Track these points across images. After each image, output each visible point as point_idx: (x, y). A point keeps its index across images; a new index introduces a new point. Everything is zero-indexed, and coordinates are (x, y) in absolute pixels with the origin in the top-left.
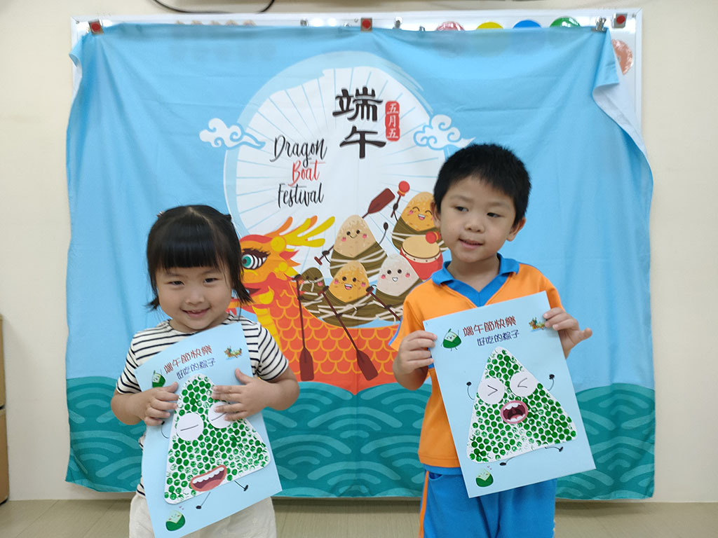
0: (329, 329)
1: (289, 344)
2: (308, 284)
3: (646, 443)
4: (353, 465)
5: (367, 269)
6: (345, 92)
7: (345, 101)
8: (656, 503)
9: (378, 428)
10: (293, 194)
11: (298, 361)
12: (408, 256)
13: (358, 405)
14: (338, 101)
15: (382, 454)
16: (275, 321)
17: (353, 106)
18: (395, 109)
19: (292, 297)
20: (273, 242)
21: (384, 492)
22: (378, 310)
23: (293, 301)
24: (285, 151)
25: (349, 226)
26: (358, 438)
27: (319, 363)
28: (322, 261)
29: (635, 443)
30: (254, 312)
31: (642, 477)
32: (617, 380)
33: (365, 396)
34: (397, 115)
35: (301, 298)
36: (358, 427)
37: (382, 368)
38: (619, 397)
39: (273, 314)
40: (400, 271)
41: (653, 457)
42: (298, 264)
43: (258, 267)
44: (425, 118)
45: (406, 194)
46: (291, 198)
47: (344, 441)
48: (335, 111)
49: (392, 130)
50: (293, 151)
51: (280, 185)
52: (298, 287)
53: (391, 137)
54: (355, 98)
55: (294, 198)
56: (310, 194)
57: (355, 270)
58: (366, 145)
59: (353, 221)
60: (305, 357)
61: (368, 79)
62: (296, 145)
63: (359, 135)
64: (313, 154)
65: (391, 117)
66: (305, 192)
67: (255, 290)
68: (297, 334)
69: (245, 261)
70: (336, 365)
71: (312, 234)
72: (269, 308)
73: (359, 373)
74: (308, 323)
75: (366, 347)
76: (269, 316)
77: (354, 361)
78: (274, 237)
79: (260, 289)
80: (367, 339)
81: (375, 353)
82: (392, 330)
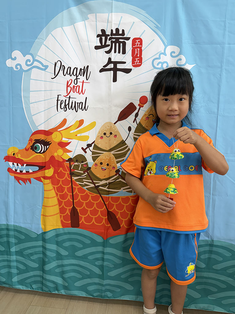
1: (63, 204)
2: (77, 165)
5: (116, 158)
6: (103, 31)
7: (103, 38)
11: (70, 214)
14: (99, 38)
16: (54, 188)
17: (109, 42)
18: (139, 43)
20: (53, 136)
23: (66, 176)
24: (61, 72)
25: (105, 129)
27: (83, 217)
30: (43, 182)
34: (141, 48)
35: (72, 174)
39: (53, 183)
43: (44, 152)
45: (144, 106)
48: (96, 45)
49: (137, 59)
50: (67, 72)
51: (58, 95)
52: (70, 167)
53: (135, 64)
54: (110, 36)
55: (68, 105)
56: (79, 104)
57: (108, 158)
58: (117, 72)
59: (108, 126)
60: (74, 212)
61: (120, 22)
62: (69, 68)
63: (112, 65)
64: (81, 76)
65: (136, 49)
66: (75, 102)
67: (42, 167)
68: (69, 197)
69: (36, 148)
70: (94, 219)
71: (80, 132)
72: (51, 179)
73: (108, 225)
74: (76, 190)
75: (114, 209)
76: (50, 184)
77: (105, 218)
78: (54, 132)
79: (45, 166)
80: (115, 204)
81: (119, 213)
82: (131, 198)
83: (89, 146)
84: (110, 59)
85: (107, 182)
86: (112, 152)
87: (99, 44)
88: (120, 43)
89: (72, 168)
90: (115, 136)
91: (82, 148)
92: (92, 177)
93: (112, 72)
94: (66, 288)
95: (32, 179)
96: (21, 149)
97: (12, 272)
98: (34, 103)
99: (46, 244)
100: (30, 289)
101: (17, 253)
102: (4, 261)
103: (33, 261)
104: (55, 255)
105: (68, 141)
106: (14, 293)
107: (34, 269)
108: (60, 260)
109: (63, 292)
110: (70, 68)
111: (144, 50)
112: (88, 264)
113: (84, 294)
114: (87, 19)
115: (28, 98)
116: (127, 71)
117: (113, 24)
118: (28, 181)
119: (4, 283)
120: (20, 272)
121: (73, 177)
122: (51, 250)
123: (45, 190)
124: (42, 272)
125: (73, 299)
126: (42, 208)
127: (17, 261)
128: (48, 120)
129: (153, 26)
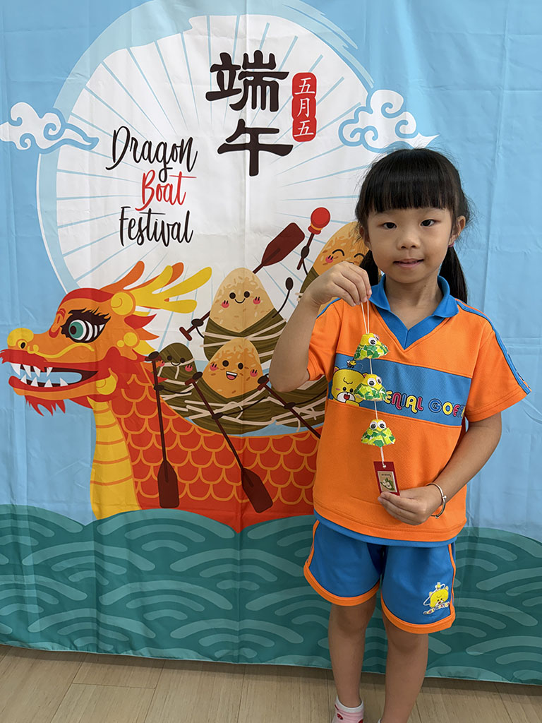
0: (203, 435)
1: (141, 456)
2: (169, 368)
5: (259, 350)
7: (226, 73)
11: (156, 479)
14: (216, 73)
16: (119, 419)
17: (238, 84)
18: (309, 86)
19: (147, 385)
20: (114, 301)
22: (275, 411)
23: (146, 392)
24: (129, 153)
25: (233, 284)
27: (187, 483)
28: (190, 334)
30: (91, 408)
34: (312, 97)
35: (159, 388)
37: (279, 494)
39: (116, 410)
42: (158, 337)
43: (93, 339)
45: (323, 230)
46: (140, 231)
48: (210, 91)
49: (304, 122)
50: (142, 154)
51: (123, 208)
52: (156, 371)
53: (301, 134)
54: (242, 70)
55: (146, 230)
56: (171, 227)
57: (242, 351)
58: (260, 152)
59: (239, 277)
60: (166, 474)
61: (264, 36)
62: (147, 144)
63: (248, 136)
64: (175, 161)
65: (302, 100)
66: (163, 222)
67: (90, 373)
68: (154, 440)
69: (74, 330)
70: (211, 488)
71: (176, 291)
72: (110, 401)
73: (244, 501)
74: (171, 425)
75: (256, 464)
76: (110, 413)
77: (237, 484)
78: (116, 293)
79: (97, 372)
80: (258, 453)
81: (269, 473)
82: (295, 439)
83: (197, 323)
84: (241, 122)
85: (241, 404)
86: (251, 337)
87: (217, 89)
88: (264, 85)
89: (158, 375)
90: (257, 300)
91: (182, 329)
92: (204, 394)
93: (247, 152)
94: (151, 643)
95: (68, 403)
96: (40, 333)
97: (27, 612)
98: (67, 225)
99: (105, 546)
100: (69, 650)
101: (38, 569)
102: (7, 587)
103: (74, 585)
104: (124, 571)
105: (149, 312)
106: (34, 660)
107: (78, 605)
108: (136, 581)
109: (145, 652)
110: (150, 144)
111: (319, 102)
112: (201, 588)
113: (192, 656)
114: (188, 27)
115: (52, 214)
116: (283, 150)
117: (248, 41)
118: (57, 405)
119: (10, 637)
120: (46, 611)
121: (161, 396)
122: (115, 561)
123: (97, 426)
124: (95, 610)
125: (166, 668)
126: (91, 466)
127: (38, 587)
128: (99, 265)
129: (340, 44)
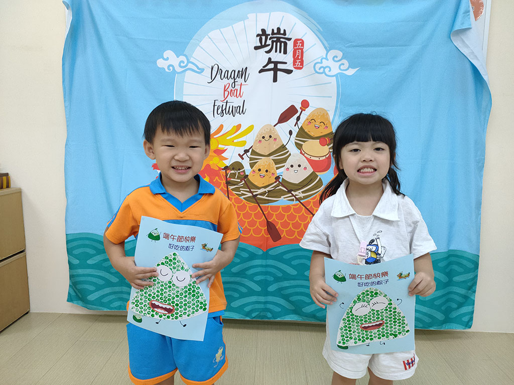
0: (248, 205)
2: (233, 173)
3: (470, 291)
4: (262, 299)
5: (276, 164)
6: (263, 31)
7: (264, 38)
8: (474, 333)
9: (280, 275)
10: (224, 108)
12: (305, 155)
13: (266, 259)
14: (259, 37)
15: (282, 292)
17: (269, 42)
18: (301, 44)
19: (222, 182)
21: (283, 317)
22: (283, 193)
23: (222, 185)
24: (218, 76)
25: (264, 132)
26: (266, 280)
28: (243, 157)
29: (462, 291)
31: (464, 315)
32: (452, 248)
33: (271, 252)
34: (302, 50)
35: (228, 183)
36: (266, 273)
37: (285, 233)
38: (452, 259)
40: (299, 166)
41: (474, 301)
42: (226, 159)
44: (323, 52)
45: (306, 110)
46: (222, 110)
47: (256, 282)
48: (256, 46)
49: (298, 61)
50: (224, 76)
51: (215, 101)
53: (297, 66)
55: (225, 110)
56: (236, 108)
57: (267, 164)
58: (278, 72)
59: (267, 129)
61: (282, 21)
63: (272, 65)
64: (239, 78)
65: (297, 51)
66: (233, 106)
70: (252, 230)
71: (237, 137)
73: (268, 236)
74: (233, 200)
75: (273, 219)
77: (264, 228)
80: (275, 213)
81: (280, 223)
83: (246, 151)
84: (270, 59)
85: (267, 190)
86: (272, 157)
88: (281, 42)
89: (228, 177)
90: (275, 139)
91: (239, 155)
92: (249, 185)
93: (272, 72)
105: (225, 148)
110: (228, 71)
111: (305, 52)
114: (247, 18)
116: (289, 72)
121: (229, 187)
129: (314, 28)
